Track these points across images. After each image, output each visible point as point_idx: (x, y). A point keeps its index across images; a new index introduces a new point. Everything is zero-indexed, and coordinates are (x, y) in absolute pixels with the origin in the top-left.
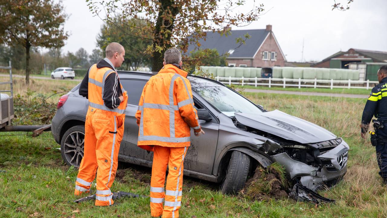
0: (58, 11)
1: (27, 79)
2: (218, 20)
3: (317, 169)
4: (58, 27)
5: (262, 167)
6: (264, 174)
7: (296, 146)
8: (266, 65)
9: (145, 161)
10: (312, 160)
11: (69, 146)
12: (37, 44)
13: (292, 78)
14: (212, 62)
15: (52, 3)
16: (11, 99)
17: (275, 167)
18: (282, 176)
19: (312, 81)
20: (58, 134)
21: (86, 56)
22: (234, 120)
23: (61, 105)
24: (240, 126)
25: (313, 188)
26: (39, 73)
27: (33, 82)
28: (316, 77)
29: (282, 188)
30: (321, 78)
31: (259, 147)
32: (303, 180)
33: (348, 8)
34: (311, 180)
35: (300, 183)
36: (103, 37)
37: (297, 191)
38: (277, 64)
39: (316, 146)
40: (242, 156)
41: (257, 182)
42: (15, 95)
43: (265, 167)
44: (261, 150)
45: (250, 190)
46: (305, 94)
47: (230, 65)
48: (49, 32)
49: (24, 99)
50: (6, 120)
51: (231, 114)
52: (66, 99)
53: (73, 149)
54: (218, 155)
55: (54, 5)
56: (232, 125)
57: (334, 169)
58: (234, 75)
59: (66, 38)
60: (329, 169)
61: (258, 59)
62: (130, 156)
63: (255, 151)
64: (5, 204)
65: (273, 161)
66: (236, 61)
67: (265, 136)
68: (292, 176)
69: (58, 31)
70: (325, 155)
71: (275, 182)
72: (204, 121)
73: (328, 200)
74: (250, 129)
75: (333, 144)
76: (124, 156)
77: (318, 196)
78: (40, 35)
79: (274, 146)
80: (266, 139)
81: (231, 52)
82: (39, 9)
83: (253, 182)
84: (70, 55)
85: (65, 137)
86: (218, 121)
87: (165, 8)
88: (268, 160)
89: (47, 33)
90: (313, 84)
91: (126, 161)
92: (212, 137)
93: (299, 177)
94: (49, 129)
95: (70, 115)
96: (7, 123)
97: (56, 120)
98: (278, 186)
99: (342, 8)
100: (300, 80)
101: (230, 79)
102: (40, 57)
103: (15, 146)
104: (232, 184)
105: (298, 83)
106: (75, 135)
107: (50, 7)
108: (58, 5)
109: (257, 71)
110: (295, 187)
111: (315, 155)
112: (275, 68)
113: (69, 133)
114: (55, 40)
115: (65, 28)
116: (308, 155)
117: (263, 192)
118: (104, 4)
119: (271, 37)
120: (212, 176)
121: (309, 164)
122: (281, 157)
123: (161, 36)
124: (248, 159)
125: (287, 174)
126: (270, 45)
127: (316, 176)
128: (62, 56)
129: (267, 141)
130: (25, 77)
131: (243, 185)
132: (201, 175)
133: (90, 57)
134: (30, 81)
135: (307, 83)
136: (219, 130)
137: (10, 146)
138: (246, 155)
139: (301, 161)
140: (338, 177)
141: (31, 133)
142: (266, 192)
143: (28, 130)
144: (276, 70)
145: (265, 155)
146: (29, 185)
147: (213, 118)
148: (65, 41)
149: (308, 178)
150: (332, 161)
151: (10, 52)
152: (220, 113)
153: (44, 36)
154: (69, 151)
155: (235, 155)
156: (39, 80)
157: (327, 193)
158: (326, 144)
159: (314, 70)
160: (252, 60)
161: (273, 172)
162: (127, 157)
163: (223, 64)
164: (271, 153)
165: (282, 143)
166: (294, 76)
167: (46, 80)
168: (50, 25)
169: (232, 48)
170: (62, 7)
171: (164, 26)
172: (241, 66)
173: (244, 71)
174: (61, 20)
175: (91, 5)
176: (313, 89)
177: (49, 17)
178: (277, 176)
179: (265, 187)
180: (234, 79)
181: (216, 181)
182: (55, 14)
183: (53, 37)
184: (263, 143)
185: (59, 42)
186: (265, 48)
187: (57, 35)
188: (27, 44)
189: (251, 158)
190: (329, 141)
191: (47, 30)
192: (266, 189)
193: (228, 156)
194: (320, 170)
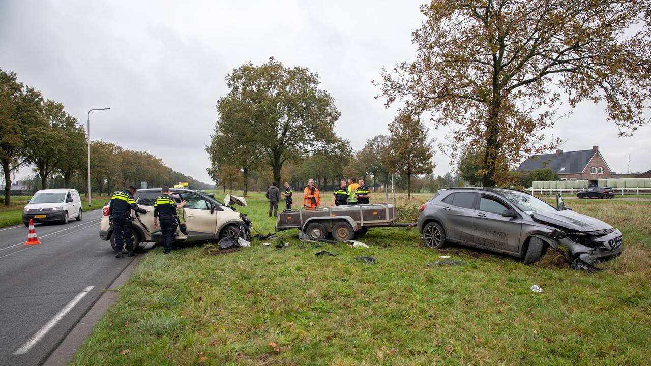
0: (429, 149)
1: (409, 195)
2: (528, 150)
3: (593, 249)
4: (428, 160)
5: (551, 247)
6: (553, 252)
7: (577, 233)
8: (594, 178)
9: (474, 244)
10: (590, 243)
11: (427, 235)
12: (415, 173)
13: (616, 187)
14: (546, 178)
15: (425, 144)
16: (395, 208)
17: (561, 247)
18: (566, 254)
19: (634, 189)
20: (421, 228)
21: (451, 178)
22: (532, 216)
23: (422, 210)
24: (536, 220)
25: (589, 262)
26: (418, 192)
27: (413, 198)
28: (637, 186)
29: (566, 261)
30: (643, 186)
31: (549, 234)
32: (582, 256)
33: (632, 135)
34: (588, 257)
35: (579, 258)
36: (462, 164)
37: (577, 264)
38: (604, 177)
39: (592, 233)
40: (538, 240)
41: (547, 256)
42: (397, 206)
43: (554, 247)
44: (551, 236)
45: (542, 262)
46: (627, 200)
47: (562, 179)
48: (423, 164)
49: (404, 208)
50: (391, 220)
51: (531, 213)
52: (426, 206)
53: (430, 236)
54: (521, 239)
55: (426, 146)
56: (532, 220)
57: (606, 249)
58: (565, 187)
59: (434, 167)
60: (602, 249)
61: (587, 174)
62: (464, 241)
63: (547, 237)
64: (389, 264)
65: (559, 243)
66: (567, 176)
67: (555, 227)
68: (573, 253)
69: (429, 163)
70: (598, 240)
71: (560, 257)
72: (512, 218)
73: (598, 269)
74: (543, 223)
75: (606, 232)
76: (461, 241)
77: (592, 267)
78: (417, 166)
79: (560, 233)
80: (554, 229)
81: (563, 169)
82: (416, 150)
83: (544, 257)
84: (439, 177)
85: (425, 230)
86: (522, 217)
87: (491, 145)
88: (557, 243)
89: (421, 165)
90: (636, 191)
91: (462, 244)
92: (518, 228)
93: (579, 254)
94: (416, 225)
95: (427, 216)
96: (392, 221)
97: (420, 219)
98: (562, 260)
99: (626, 135)
100: (622, 189)
101: (561, 190)
102: (419, 180)
103: (397, 235)
104: (530, 258)
105: (621, 191)
106: (431, 228)
107: (423, 147)
108: (428, 146)
109: (584, 183)
110: (575, 260)
111: (591, 239)
112: (600, 180)
113: (428, 227)
114: (427, 169)
115: (434, 160)
116: (587, 240)
117: (552, 263)
118: (450, 146)
119: (598, 155)
120: (518, 253)
121: (587, 245)
122: (565, 241)
123: (487, 164)
124: (542, 242)
125: (570, 252)
126: (597, 162)
127: (592, 254)
128: (435, 179)
129: (555, 230)
130: (407, 195)
131: (538, 259)
132: (510, 252)
133: (454, 178)
134: (411, 197)
135: (629, 191)
136: (522, 224)
137: (394, 235)
138: (541, 239)
139: (581, 243)
140: (611, 256)
141: (406, 228)
142: (553, 263)
143: (404, 226)
144: (601, 181)
145: (554, 239)
146: (402, 256)
147: (518, 216)
148: (433, 169)
149: (587, 255)
150: (604, 243)
151: (399, 178)
152: (523, 212)
153: (419, 167)
154: (427, 238)
155: (532, 239)
156: (417, 196)
157: (600, 265)
158: (602, 233)
159: (636, 180)
160: (581, 174)
161: (559, 250)
162: (463, 241)
163: (556, 178)
164: (558, 238)
165: (567, 231)
166: (617, 186)
167: (422, 196)
168: (423, 159)
169: (564, 167)
170: (431, 147)
171: (490, 157)
172: (572, 180)
173: (573, 183)
174: (430, 156)
175: (441, 148)
176: (635, 195)
177: (422, 154)
178: (562, 253)
179: (553, 260)
180: (565, 190)
181: (521, 257)
182: (426, 151)
183: (426, 167)
184: (552, 231)
185: (429, 171)
186: (592, 164)
187: (428, 165)
188: (409, 173)
189: (543, 241)
190: (604, 230)
191: (422, 163)
192: (553, 261)
193: (528, 241)
194: (595, 250)
